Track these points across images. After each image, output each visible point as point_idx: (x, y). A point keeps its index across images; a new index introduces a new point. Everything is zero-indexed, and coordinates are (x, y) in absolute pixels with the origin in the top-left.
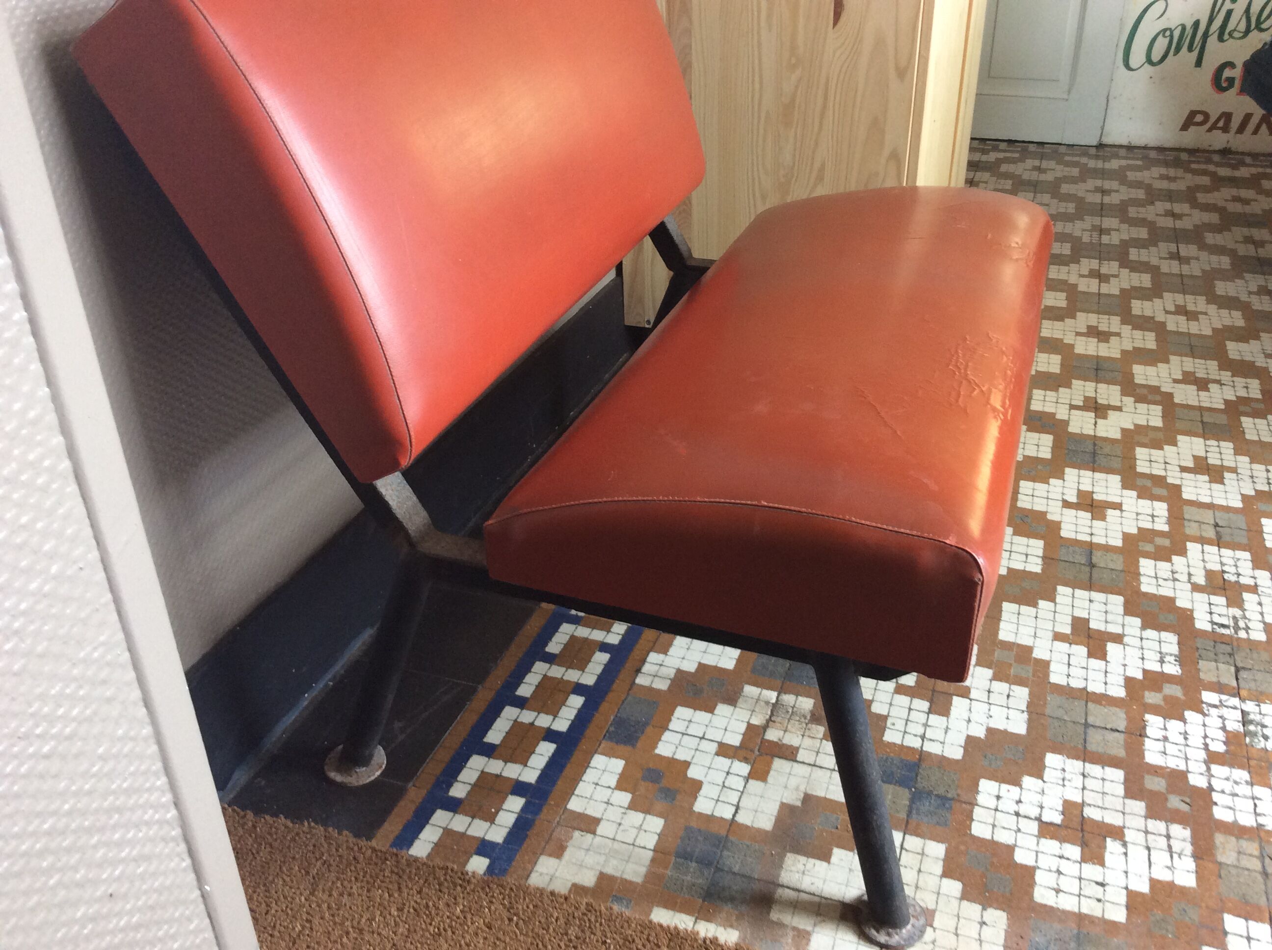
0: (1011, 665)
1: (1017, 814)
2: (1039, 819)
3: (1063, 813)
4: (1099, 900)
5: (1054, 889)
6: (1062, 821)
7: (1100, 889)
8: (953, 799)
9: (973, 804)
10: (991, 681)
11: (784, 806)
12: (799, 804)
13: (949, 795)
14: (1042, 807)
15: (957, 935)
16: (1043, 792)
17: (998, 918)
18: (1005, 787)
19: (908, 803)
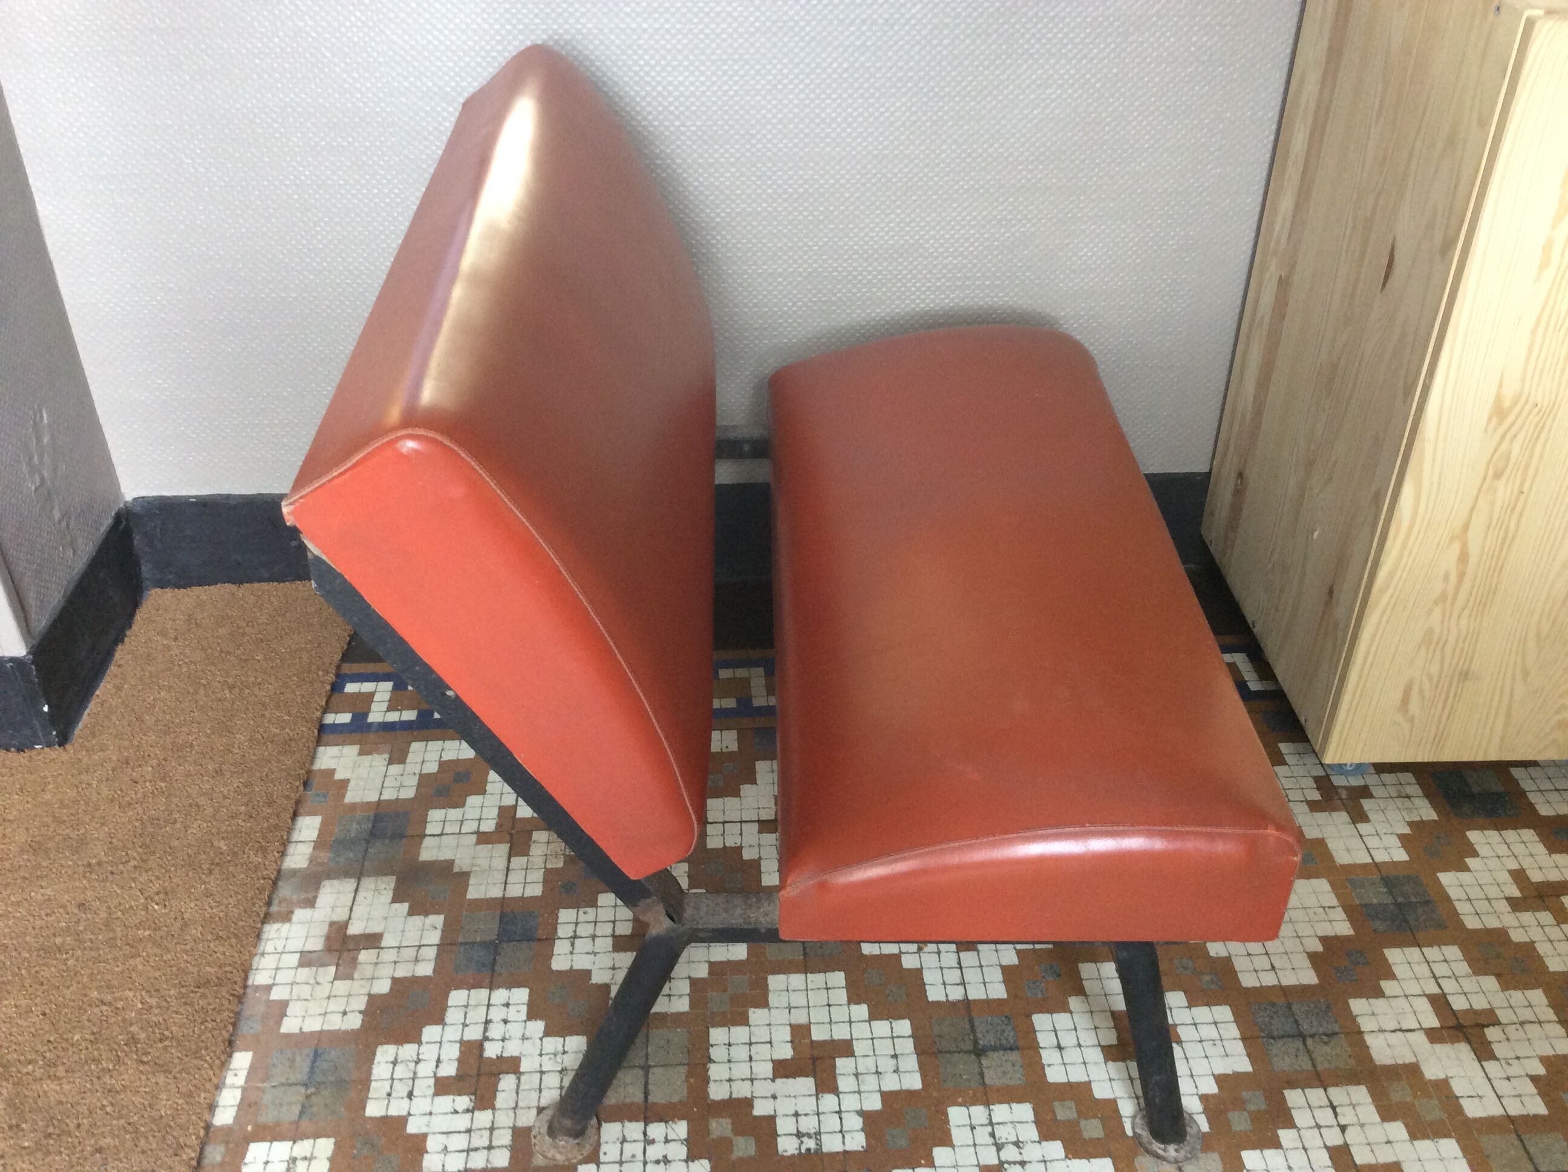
0: (725, 991)
1: (487, 1022)
2: (486, 1038)
3: (500, 1058)
4: (389, 1095)
5: (396, 1059)
6: (490, 1059)
7: (405, 1094)
8: (493, 970)
9: (492, 987)
10: (689, 978)
11: (451, 863)
12: (456, 870)
13: (497, 968)
14: (503, 1040)
15: (329, 998)
16: (524, 1038)
17: (355, 1022)
18: (524, 1009)
19: (478, 940)
